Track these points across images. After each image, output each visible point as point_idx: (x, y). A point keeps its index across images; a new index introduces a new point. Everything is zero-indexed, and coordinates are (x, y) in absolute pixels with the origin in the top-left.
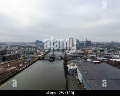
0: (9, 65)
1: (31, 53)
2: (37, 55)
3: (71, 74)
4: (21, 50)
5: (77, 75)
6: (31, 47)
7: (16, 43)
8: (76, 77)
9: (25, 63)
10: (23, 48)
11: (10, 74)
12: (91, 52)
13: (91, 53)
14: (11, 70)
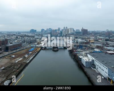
0: (14, 56)
1: (31, 42)
2: (38, 44)
3: (87, 67)
4: (20, 39)
5: (95, 67)
6: (28, 36)
7: (11, 32)
8: (95, 71)
9: (30, 53)
10: (21, 38)
11: (19, 67)
12: (93, 41)
13: (93, 43)
14: (19, 61)
